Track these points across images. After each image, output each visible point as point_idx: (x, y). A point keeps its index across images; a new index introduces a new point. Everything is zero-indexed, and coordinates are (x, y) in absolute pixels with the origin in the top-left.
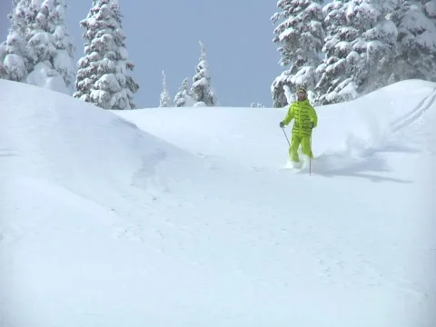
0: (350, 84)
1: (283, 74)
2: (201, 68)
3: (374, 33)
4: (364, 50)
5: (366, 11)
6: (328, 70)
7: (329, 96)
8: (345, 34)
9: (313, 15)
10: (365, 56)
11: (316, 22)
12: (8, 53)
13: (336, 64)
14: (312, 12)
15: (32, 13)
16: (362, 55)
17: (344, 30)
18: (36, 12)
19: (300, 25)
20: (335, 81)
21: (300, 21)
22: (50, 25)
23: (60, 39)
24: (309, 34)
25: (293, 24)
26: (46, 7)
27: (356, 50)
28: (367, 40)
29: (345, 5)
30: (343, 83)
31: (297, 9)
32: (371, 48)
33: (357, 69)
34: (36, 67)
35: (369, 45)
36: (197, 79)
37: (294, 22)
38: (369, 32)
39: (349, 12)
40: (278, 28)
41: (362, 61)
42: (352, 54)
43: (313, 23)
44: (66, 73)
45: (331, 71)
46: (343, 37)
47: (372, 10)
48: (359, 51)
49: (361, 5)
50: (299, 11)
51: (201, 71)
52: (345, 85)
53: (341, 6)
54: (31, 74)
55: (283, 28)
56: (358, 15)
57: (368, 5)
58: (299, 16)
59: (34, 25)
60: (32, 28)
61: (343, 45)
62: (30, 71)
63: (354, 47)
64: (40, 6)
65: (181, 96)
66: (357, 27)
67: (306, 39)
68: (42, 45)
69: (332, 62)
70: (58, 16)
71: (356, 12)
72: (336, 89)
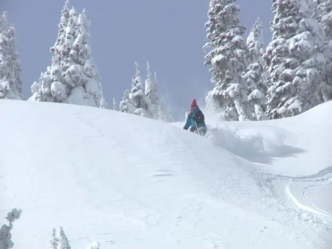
0: (296, 101)
1: (215, 89)
2: (137, 82)
3: (311, 63)
4: (305, 76)
5: (305, 46)
6: (278, 90)
7: (280, 110)
8: (289, 63)
9: (237, 45)
10: (306, 80)
11: (241, 51)
12: (53, 81)
13: (284, 86)
14: (237, 42)
15: (66, 50)
16: (304, 79)
17: (288, 60)
18: (69, 49)
19: (228, 52)
20: (284, 99)
21: (228, 49)
22: (80, 59)
23: (90, 70)
24: (235, 59)
25: (222, 52)
26: (77, 45)
27: (299, 75)
28: (306, 68)
29: (288, 41)
30: (291, 100)
31: (225, 40)
32: (310, 74)
33: (300, 90)
34: (73, 91)
35: (308, 71)
36: (135, 91)
37: (224, 50)
38: (307, 62)
39: (291, 46)
40: (209, 54)
41: (304, 84)
42: (296, 78)
43: (238, 51)
44: (95, 95)
45: (281, 91)
46: (287, 66)
47: (309, 46)
48: (301, 76)
49: (301, 42)
50: (227, 42)
51: (138, 84)
52: (293, 102)
53: (284, 42)
54: (70, 96)
55: (213, 55)
56: (298, 49)
57: (306, 42)
58: (226, 46)
59: (69, 59)
60: (67, 61)
61: (288, 71)
62: (69, 94)
63: (297, 73)
64: (72, 44)
65: (124, 104)
66: (298, 58)
67: (233, 62)
68: (78, 75)
69: (281, 85)
70: (86, 53)
71: (296, 47)
72: (285, 104)
